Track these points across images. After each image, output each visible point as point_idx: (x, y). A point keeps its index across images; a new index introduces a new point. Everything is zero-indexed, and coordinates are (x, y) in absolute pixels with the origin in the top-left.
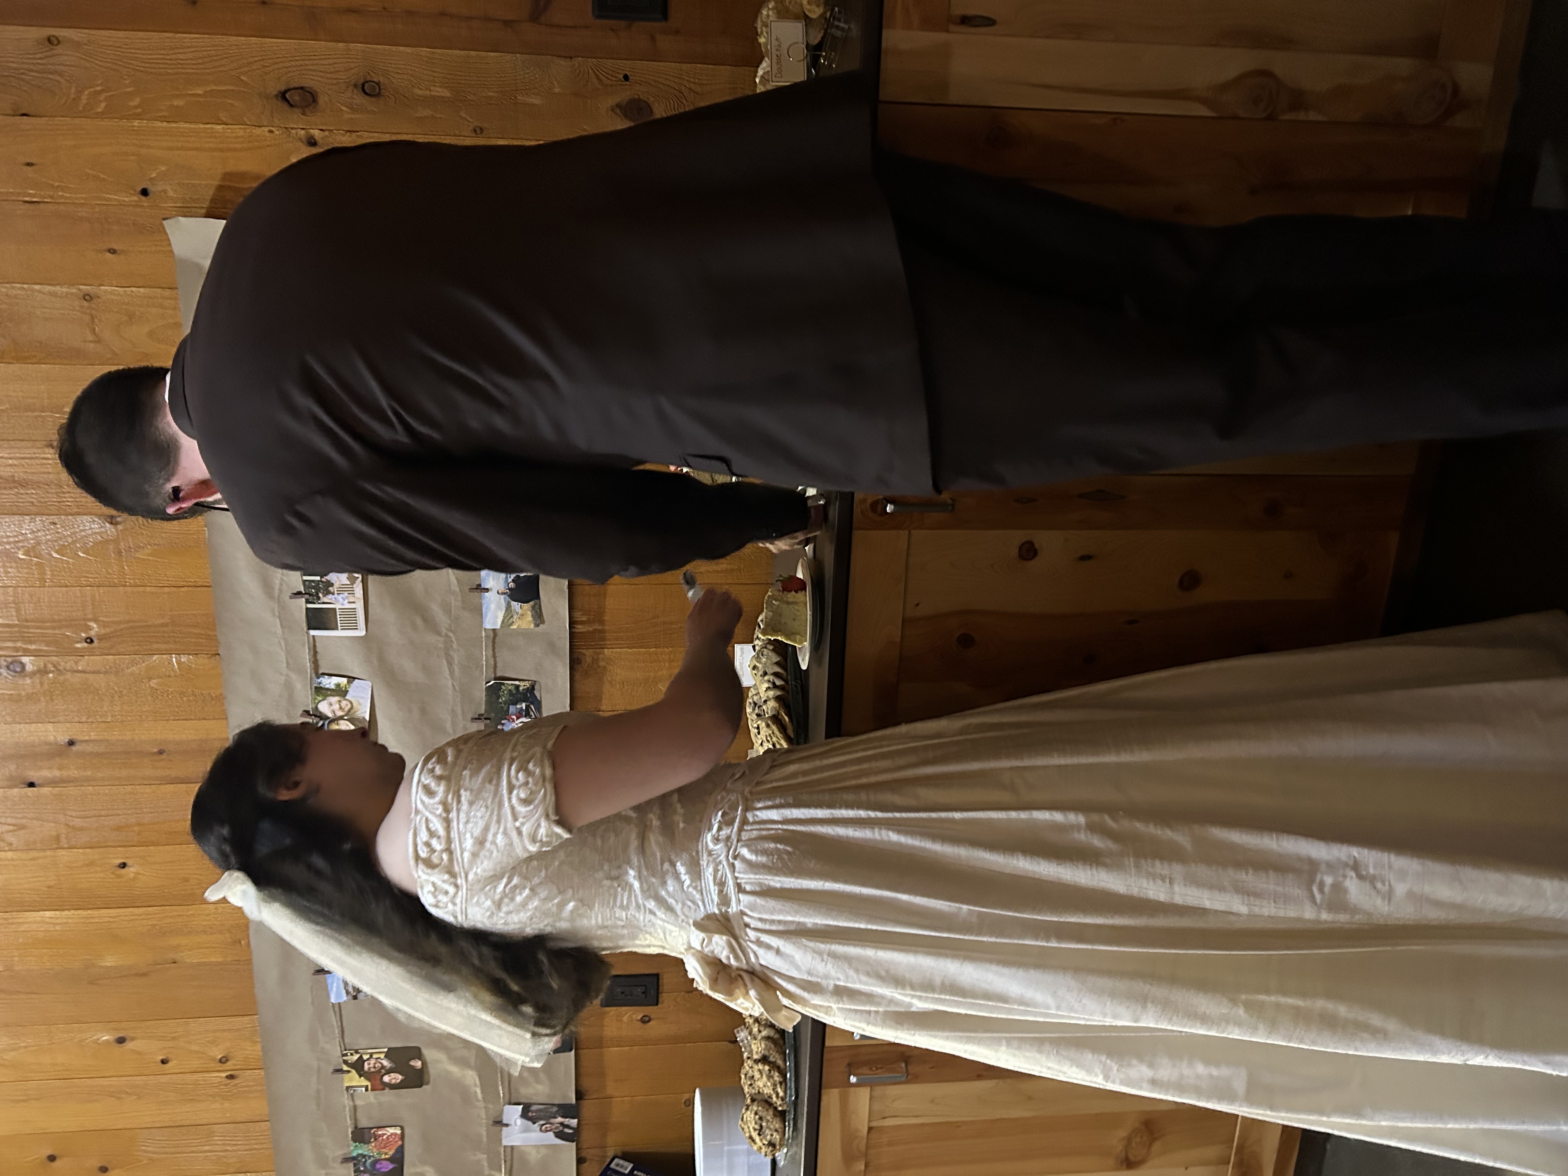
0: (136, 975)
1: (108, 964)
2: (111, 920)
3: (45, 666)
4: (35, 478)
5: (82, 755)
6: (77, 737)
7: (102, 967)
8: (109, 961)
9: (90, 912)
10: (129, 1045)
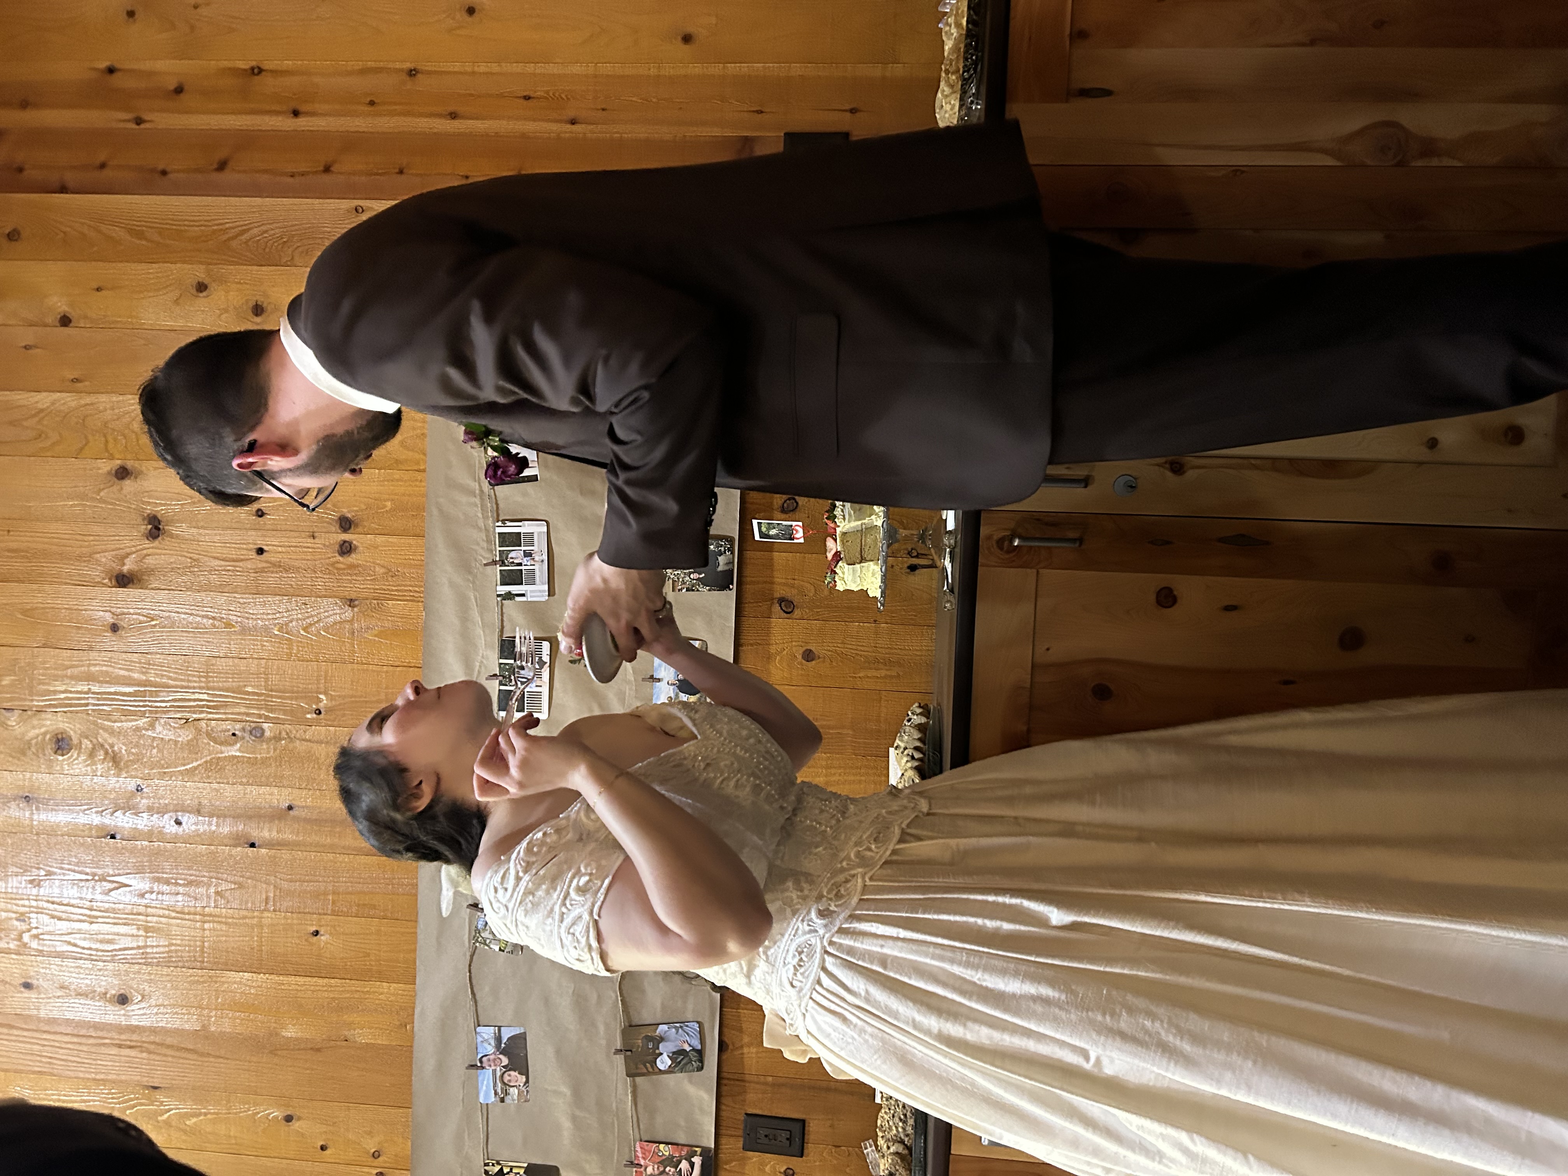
0: (311, 1049)
1: (289, 1035)
2: (299, 988)
3: (280, 733)
4: (297, 564)
5: (297, 819)
6: (295, 803)
7: (283, 1037)
8: (290, 1032)
9: (281, 978)
10: (296, 1125)
